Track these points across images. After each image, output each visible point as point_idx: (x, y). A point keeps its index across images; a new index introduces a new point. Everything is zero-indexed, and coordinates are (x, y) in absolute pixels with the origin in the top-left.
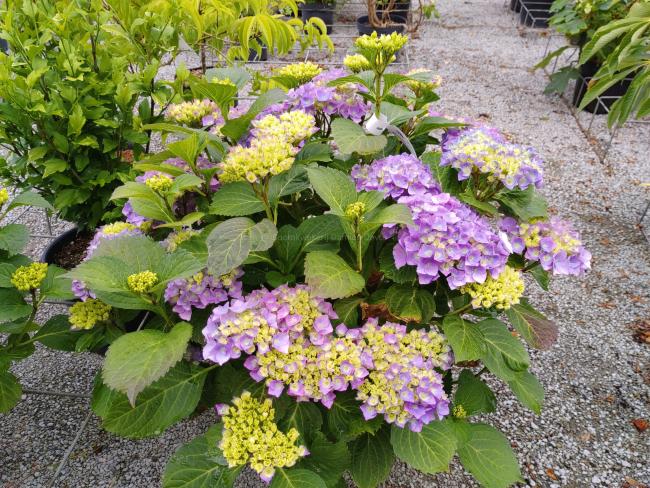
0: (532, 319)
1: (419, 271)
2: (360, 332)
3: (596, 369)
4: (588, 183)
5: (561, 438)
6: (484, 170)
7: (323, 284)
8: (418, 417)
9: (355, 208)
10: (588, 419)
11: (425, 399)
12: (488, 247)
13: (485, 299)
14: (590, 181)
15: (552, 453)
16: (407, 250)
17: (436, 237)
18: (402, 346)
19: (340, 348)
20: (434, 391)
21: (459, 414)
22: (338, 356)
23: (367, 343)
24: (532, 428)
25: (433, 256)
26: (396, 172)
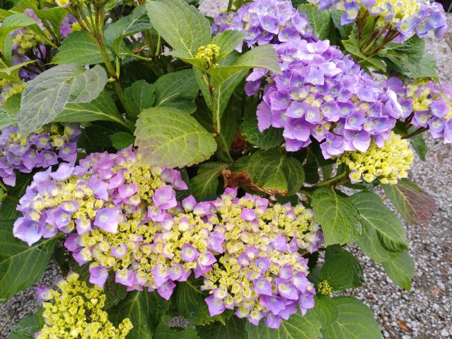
0: (409, 192)
1: (287, 135)
2: (213, 206)
3: (446, 229)
4: (441, 69)
5: (413, 292)
6: (374, 10)
7: (159, 148)
8: (276, 313)
9: (206, 52)
10: (438, 275)
11: (285, 291)
12: (374, 107)
13: (366, 172)
14: (443, 67)
15: (405, 306)
16: (273, 108)
17: (310, 93)
18: (262, 223)
19: (184, 226)
20: (297, 282)
21: (324, 291)
22: (181, 236)
23: (220, 218)
24: (386, 282)
25: (304, 116)
26: (265, 14)
